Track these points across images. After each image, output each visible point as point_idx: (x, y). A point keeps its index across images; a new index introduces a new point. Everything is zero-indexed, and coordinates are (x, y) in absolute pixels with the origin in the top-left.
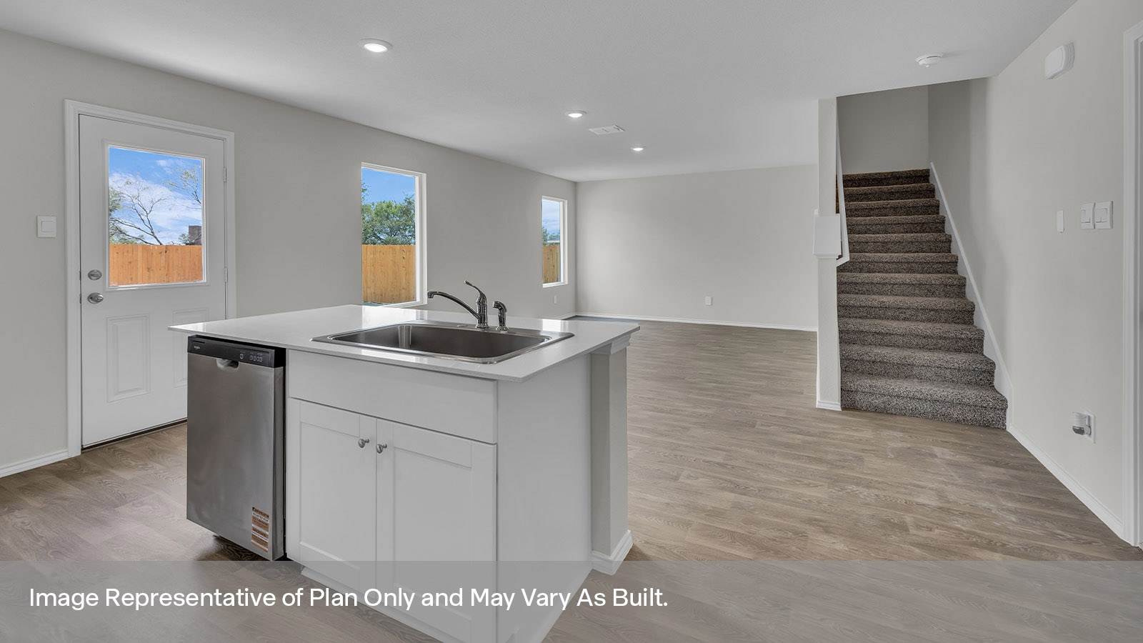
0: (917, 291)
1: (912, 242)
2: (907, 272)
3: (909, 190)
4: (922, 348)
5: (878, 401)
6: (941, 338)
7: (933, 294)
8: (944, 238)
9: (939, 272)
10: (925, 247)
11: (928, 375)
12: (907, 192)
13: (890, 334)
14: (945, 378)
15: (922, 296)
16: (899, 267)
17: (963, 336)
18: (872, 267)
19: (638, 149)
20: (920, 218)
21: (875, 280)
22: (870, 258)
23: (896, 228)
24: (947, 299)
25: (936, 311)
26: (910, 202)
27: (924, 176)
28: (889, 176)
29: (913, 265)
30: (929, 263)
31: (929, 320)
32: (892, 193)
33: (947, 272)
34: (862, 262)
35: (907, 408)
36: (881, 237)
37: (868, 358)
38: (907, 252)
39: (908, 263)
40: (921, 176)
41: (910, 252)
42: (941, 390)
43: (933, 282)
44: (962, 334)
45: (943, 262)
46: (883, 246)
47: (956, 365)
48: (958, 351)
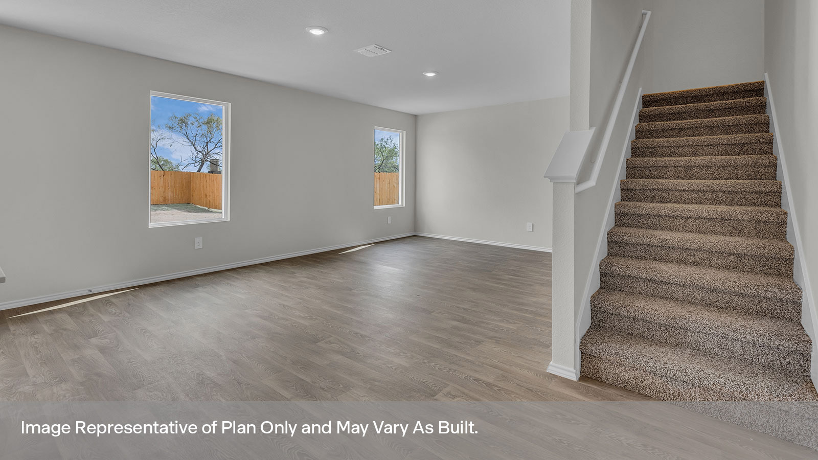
0: (718, 228)
1: (724, 167)
2: (710, 204)
3: (733, 106)
4: (708, 305)
5: (627, 375)
6: (737, 294)
7: (740, 233)
8: (767, 161)
9: (754, 204)
10: (741, 173)
11: (709, 345)
12: (730, 108)
13: (666, 283)
14: (733, 353)
15: (724, 234)
16: (700, 197)
17: (769, 295)
18: (666, 196)
19: (431, 75)
20: (739, 137)
21: (663, 212)
22: (662, 185)
23: (707, 150)
24: (756, 241)
25: (738, 256)
26: (730, 119)
27: (758, 90)
28: (712, 92)
29: (720, 194)
30: (741, 192)
31: (727, 267)
32: (713, 111)
33: (766, 205)
34: (654, 189)
35: (667, 391)
36: (683, 160)
37: (626, 314)
38: (717, 179)
39: (713, 192)
40: (753, 90)
41: (721, 178)
42: (717, 374)
43: (740, 217)
44: (766, 291)
45: (761, 192)
46: (686, 172)
47: (749, 338)
48: (761, 314)
